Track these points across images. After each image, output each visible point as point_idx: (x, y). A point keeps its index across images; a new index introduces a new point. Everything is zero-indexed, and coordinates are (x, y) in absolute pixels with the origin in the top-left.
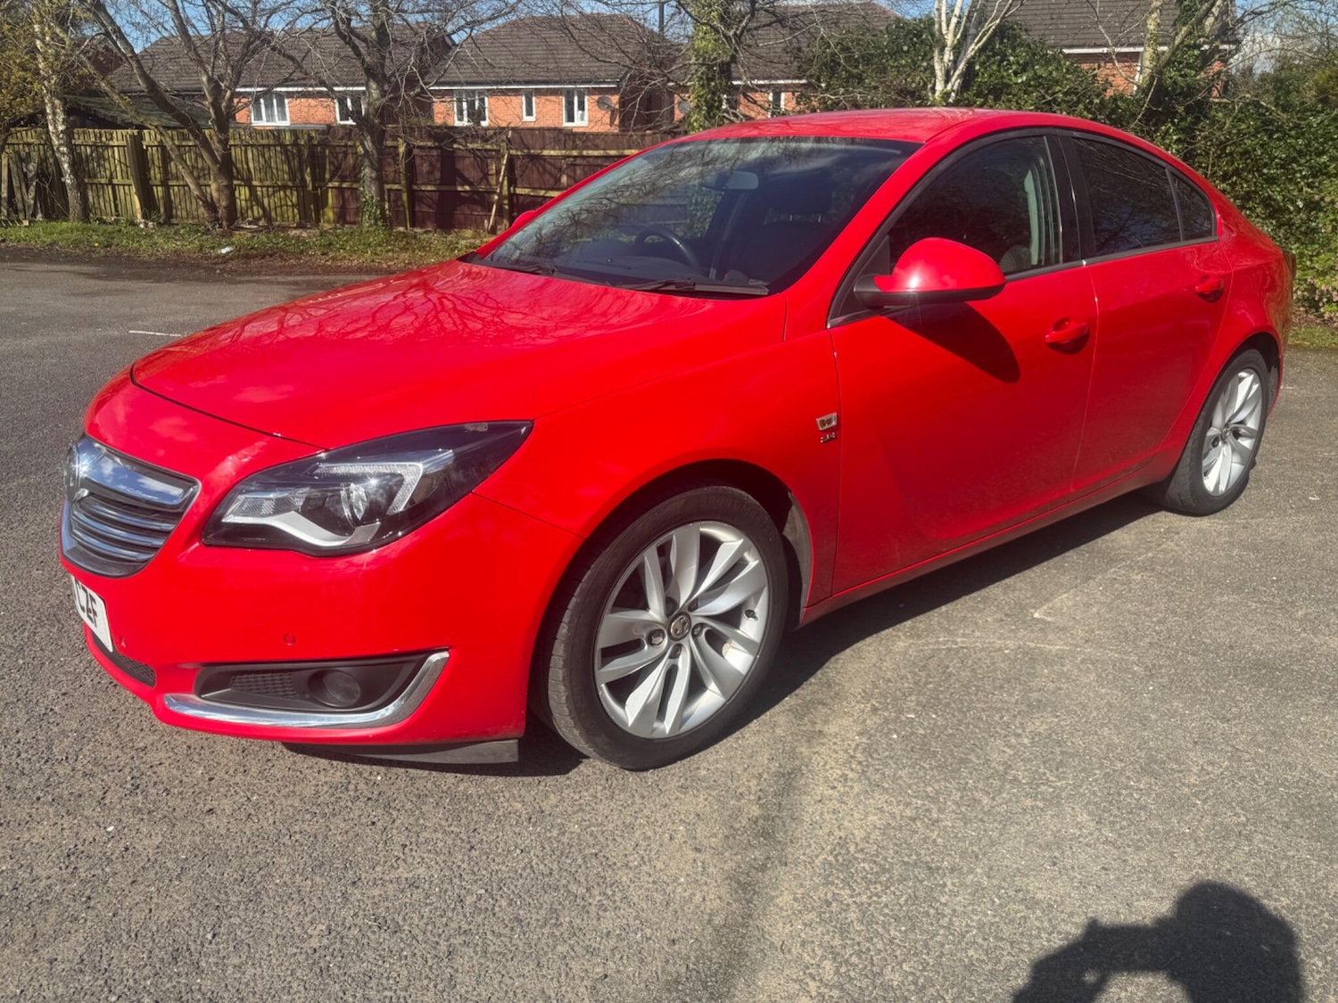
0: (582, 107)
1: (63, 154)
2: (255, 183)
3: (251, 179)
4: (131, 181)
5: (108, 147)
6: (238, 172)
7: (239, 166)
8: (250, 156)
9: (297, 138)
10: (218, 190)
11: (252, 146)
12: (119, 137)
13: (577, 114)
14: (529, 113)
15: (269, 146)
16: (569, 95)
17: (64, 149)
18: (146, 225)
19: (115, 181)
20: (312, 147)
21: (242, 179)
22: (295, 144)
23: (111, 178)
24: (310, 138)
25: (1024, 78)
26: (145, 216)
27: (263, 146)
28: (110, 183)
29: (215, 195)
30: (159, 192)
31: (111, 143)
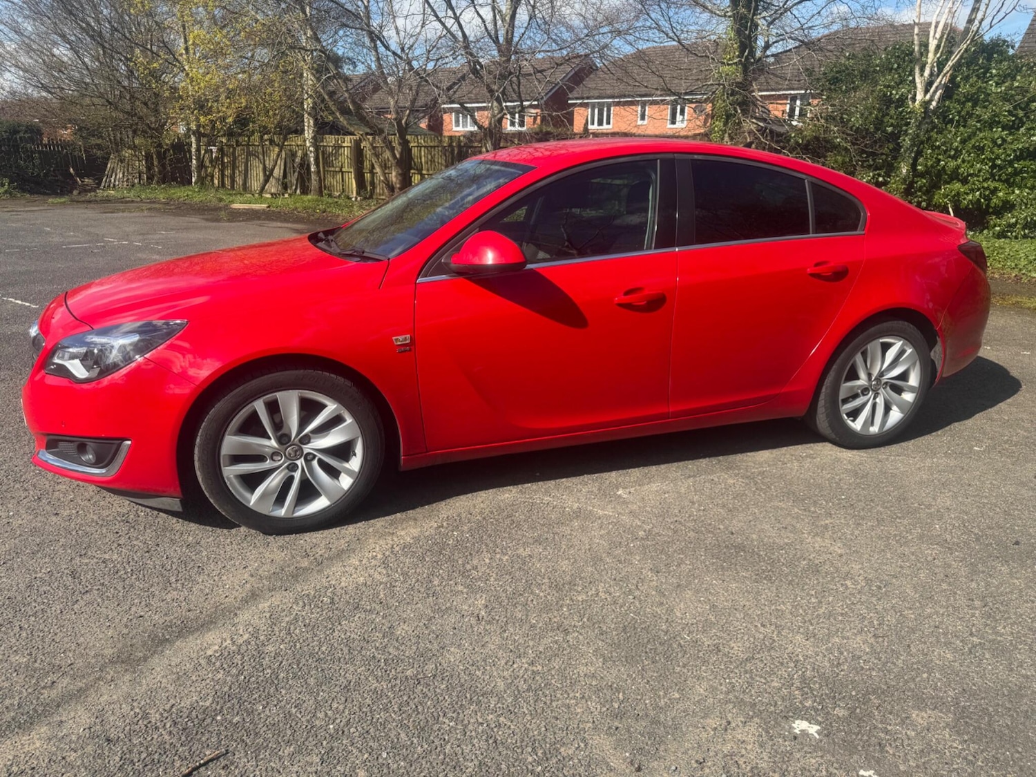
0: (682, 112)
1: (311, 152)
2: (424, 172)
3: (422, 169)
4: (352, 170)
5: (342, 147)
6: (415, 164)
7: (416, 160)
8: (423, 154)
9: (452, 142)
10: (396, 176)
11: (425, 147)
12: (348, 141)
13: (679, 117)
14: (643, 118)
15: (435, 147)
16: (673, 105)
17: (311, 149)
18: (356, 198)
19: (343, 170)
20: (459, 146)
21: (417, 170)
22: (450, 145)
23: (342, 167)
24: (459, 141)
25: (1003, 88)
26: (358, 193)
27: (431, 147)
28: (341, 171)
29: (394, 179)
30: (368, 176)
31: (344, 145)
